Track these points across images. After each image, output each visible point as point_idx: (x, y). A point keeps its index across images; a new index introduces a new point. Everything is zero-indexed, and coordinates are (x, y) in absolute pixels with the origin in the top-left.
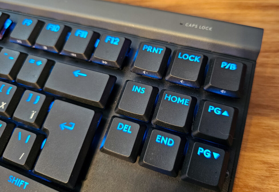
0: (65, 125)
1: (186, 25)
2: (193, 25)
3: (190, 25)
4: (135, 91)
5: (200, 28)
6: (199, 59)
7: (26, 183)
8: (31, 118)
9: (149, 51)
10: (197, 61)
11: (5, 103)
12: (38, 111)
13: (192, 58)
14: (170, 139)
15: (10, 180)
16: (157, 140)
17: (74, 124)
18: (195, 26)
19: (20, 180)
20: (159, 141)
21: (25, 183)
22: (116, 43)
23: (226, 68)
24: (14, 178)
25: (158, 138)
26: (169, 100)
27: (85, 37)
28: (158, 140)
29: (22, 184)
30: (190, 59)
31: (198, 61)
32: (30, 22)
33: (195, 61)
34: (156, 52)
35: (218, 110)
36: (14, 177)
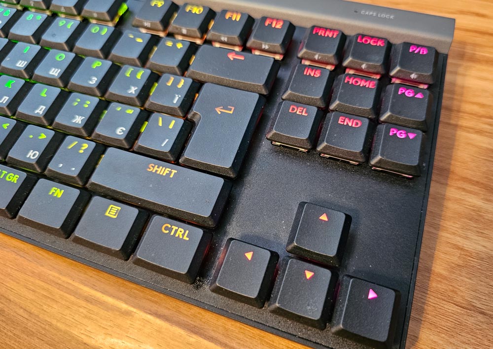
0: (221, 109)
1: (363, 12)
2: (371, 13)
3: (367, 13)
4: (308, 74)
5: (379, 16)
6: (382, 43)
7: (174, 171)
8: (175, 102)
9: (321, 35)
10: (380, 46)
11: (137, 88)
12: (183, 96)
13: (374, 42)
14: (355, 121)
15: (150, 169)
16: (339, 122)
17: (233, 108)
18: (373, 15)
19: (164, 168)
20: (342, 123)
21: (172, 170)
22: (278, 26)
23: (416, 52)
24: (157, 166)
25: (340, 120)
26: (350, 83)
27: (238, 20)
28: (341, 121)
29: (168, 172)
30: (372, 43)
31: (382, 45)
32: (161, 4)
33: (378, 45)
34: (330, 36)
35: (409, 92)
36: (155, 165)
